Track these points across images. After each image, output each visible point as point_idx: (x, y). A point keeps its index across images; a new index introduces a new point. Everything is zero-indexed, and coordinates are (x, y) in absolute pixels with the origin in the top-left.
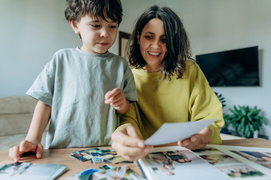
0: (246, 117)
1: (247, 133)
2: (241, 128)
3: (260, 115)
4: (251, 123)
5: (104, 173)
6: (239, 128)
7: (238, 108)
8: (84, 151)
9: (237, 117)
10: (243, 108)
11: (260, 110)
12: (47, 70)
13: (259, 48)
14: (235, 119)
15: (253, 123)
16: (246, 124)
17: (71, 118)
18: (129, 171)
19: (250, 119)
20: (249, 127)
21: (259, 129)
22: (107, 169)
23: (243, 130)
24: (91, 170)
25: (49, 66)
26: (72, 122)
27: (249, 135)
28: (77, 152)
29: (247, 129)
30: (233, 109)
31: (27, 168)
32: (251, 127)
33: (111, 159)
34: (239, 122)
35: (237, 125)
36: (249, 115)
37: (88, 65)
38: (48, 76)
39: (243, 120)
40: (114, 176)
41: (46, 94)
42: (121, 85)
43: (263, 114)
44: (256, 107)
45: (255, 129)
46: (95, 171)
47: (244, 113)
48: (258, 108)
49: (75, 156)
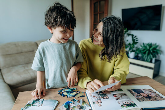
0: (149, 50)
1: (149, 59)
2: (145, 57)
3: (158, 48)
4: (152, 54)
5: (74, 104)
6: (144, 57)
7: (145, 45)
8: (63, 90)
9: (144, 50)
10: (148, 44)
11: (158, 46)
12: (37, 57)
13: (163, 6)
14: (142, 52)
15: (153, 53)
16: (148, 54)
17: (54, 78)
18: (84, 102)
19: (151, 51)
20: (150, 56)
21: (156, 57)
22: (75, 101)
23: (146, 58)
24: (68, 102)
25: (37, 54)
26: (55, 80)
27: (149, 60)
28: (60, 91)
29: (149, 58)
30: (142, 45)
31: (43, 102)
32: (151, 56)
33: (75, 95)
34: (145, 53)
35: (143, 55)
36: (151, 49)
37: (57, 50)
38: (39, 59)
39: (147, 52)
40: (78, 105)
41: (40, 67)
42: (75, 57)
43: (160, 47)
44: (156, 44)
45: (153, 57)
46: (70, 103)
47: (148, 47)
48: (157, 44)
49: (59, 93)
